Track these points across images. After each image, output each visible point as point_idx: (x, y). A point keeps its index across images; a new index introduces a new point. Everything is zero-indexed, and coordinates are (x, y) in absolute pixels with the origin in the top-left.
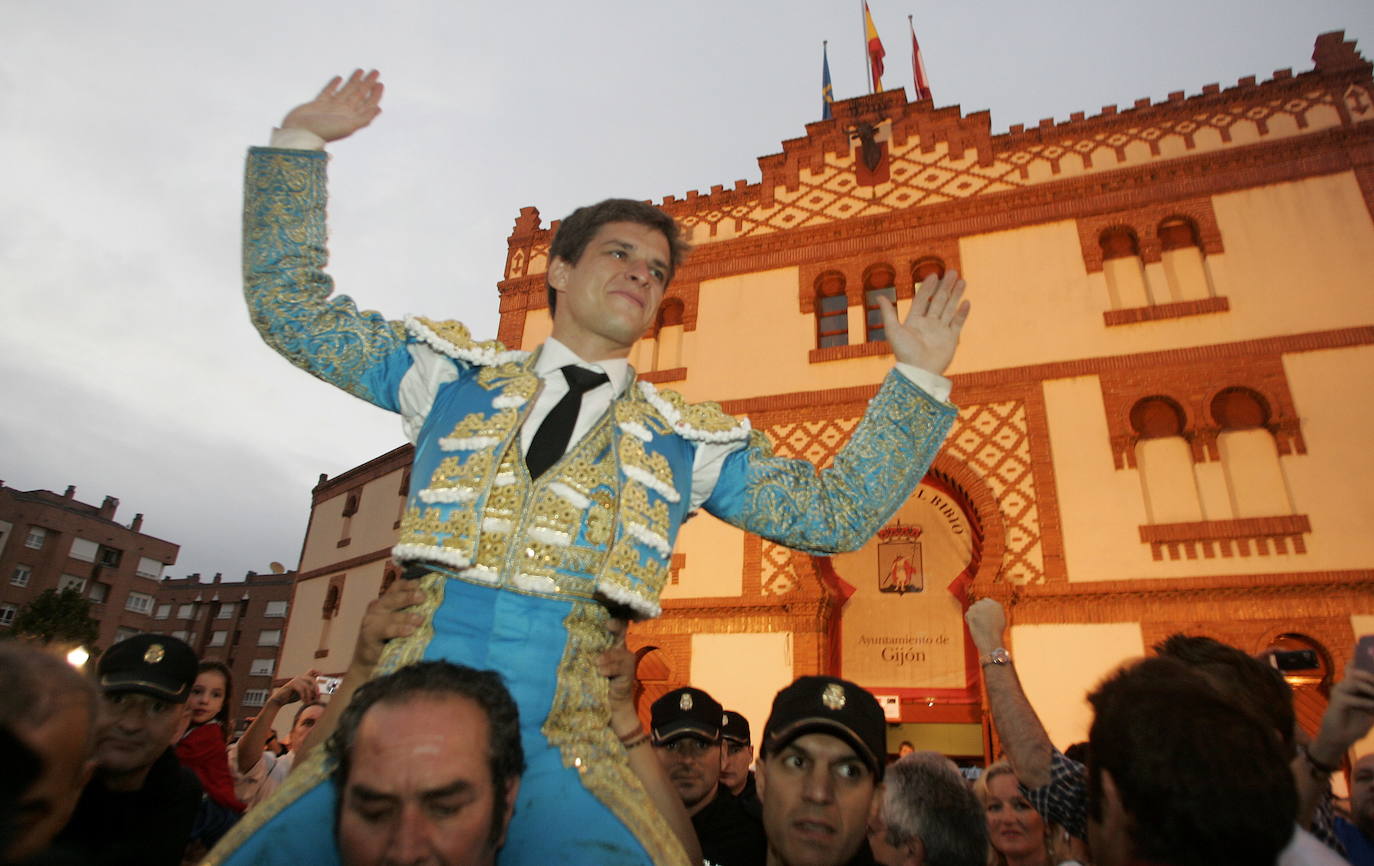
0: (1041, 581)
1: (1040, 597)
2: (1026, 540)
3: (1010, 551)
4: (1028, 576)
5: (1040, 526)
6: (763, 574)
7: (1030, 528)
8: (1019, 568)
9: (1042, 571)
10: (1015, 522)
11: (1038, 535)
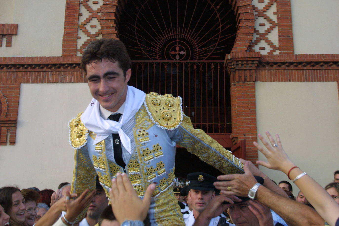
0: (277, 53)
1: (275, 63)
2: (268, 25)
3: (257, 32)
4: (268, 49)
5: (278, 16)
6: (79, 41)
7: (271, 18)
8: (263, 44)
9: (277, 46)
10: (261, 14)
11: (276, 22)
